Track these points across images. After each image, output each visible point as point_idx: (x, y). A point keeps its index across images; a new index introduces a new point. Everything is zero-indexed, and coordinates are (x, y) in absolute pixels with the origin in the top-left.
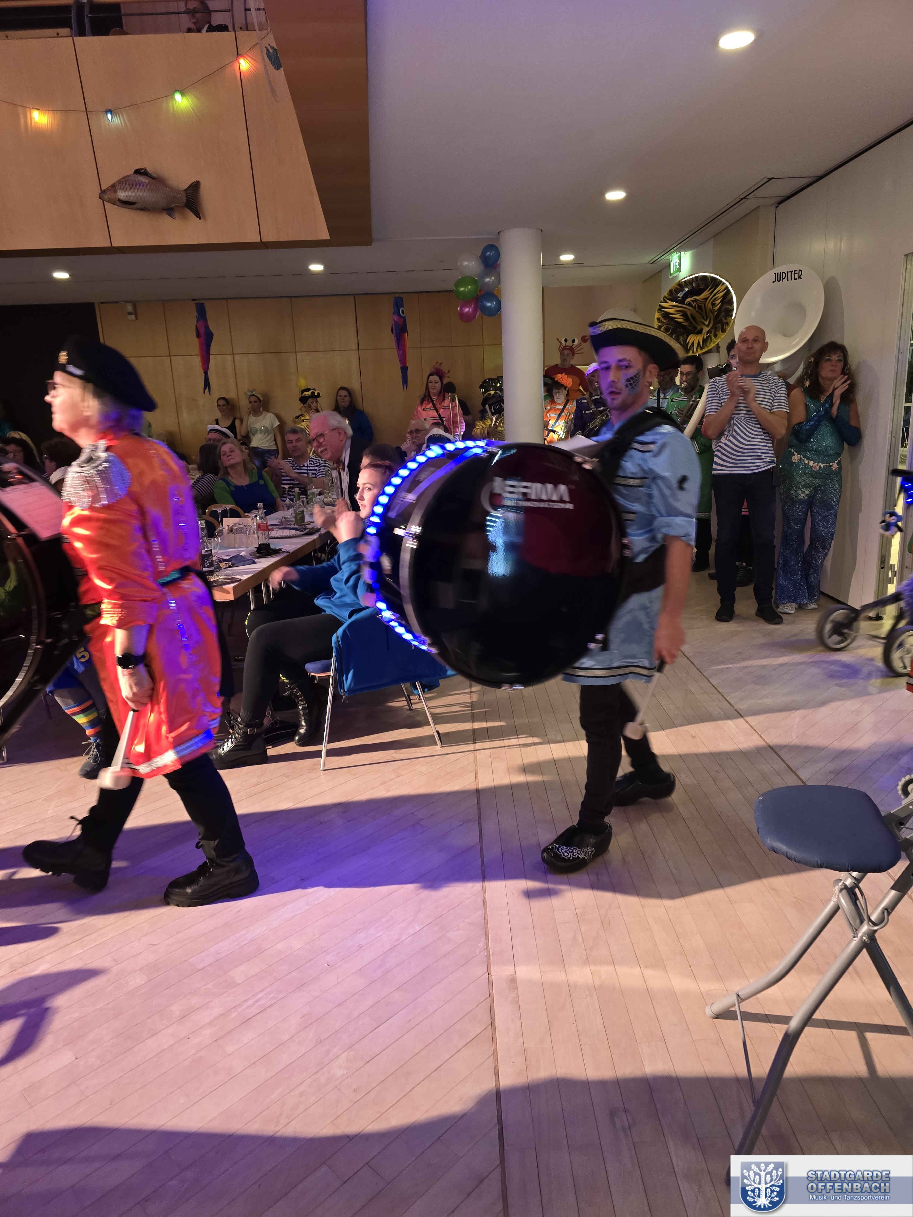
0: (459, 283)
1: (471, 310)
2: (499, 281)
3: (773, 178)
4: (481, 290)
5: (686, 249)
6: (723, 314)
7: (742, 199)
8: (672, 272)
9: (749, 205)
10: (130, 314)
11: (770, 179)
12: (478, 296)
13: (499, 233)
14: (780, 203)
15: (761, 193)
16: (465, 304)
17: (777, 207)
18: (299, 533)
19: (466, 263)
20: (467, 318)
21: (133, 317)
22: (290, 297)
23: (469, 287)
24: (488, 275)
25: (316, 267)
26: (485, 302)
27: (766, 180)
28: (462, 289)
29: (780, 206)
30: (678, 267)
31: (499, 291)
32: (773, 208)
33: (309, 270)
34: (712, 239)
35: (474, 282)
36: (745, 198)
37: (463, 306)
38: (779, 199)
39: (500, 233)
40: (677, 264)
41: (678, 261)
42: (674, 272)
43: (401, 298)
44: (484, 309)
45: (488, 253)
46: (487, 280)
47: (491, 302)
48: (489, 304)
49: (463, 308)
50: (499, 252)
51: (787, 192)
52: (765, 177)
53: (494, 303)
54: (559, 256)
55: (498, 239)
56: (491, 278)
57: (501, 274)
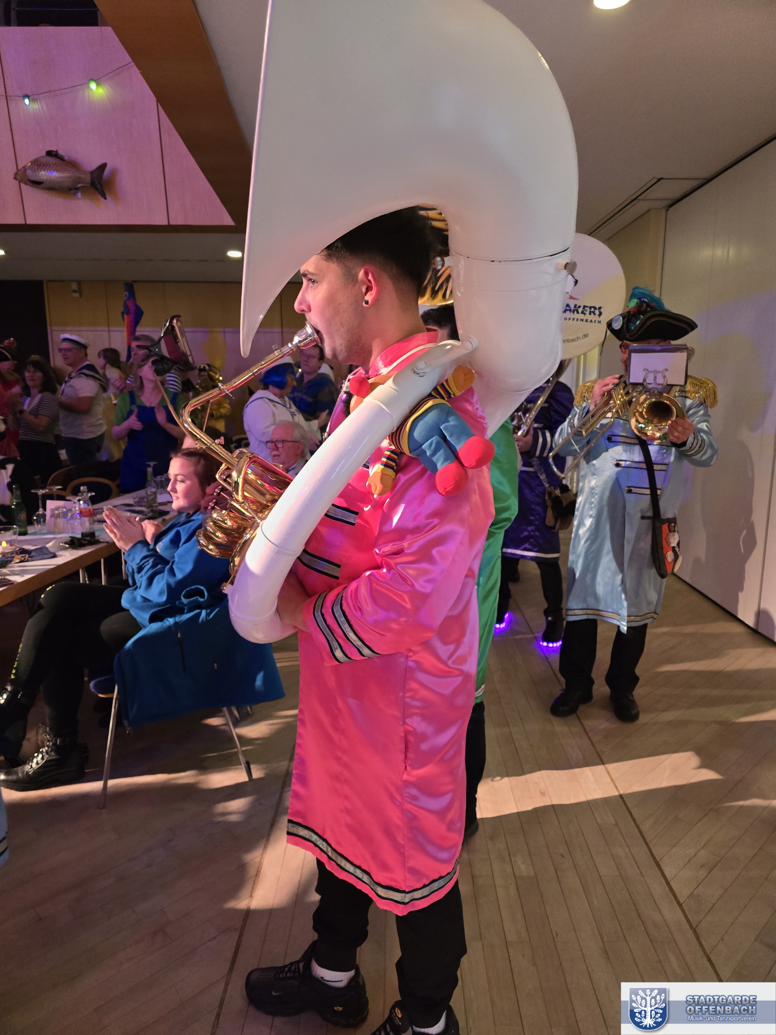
3: (662, 178)
7: (633, 201)
9: (640, 207)
10: (75, 291)
11: (660, 180)
14: (671, 206)
15: (651, 194)
17: (667, 210)
21: (77, 295)
25: (232, 254)
27: (656, 180)
29: (671, 208)
32: (664, 211)
33: (229, 256)
36: (635, 199)
38: (669, 202)
51: (678, 195)
52: (654, 177)
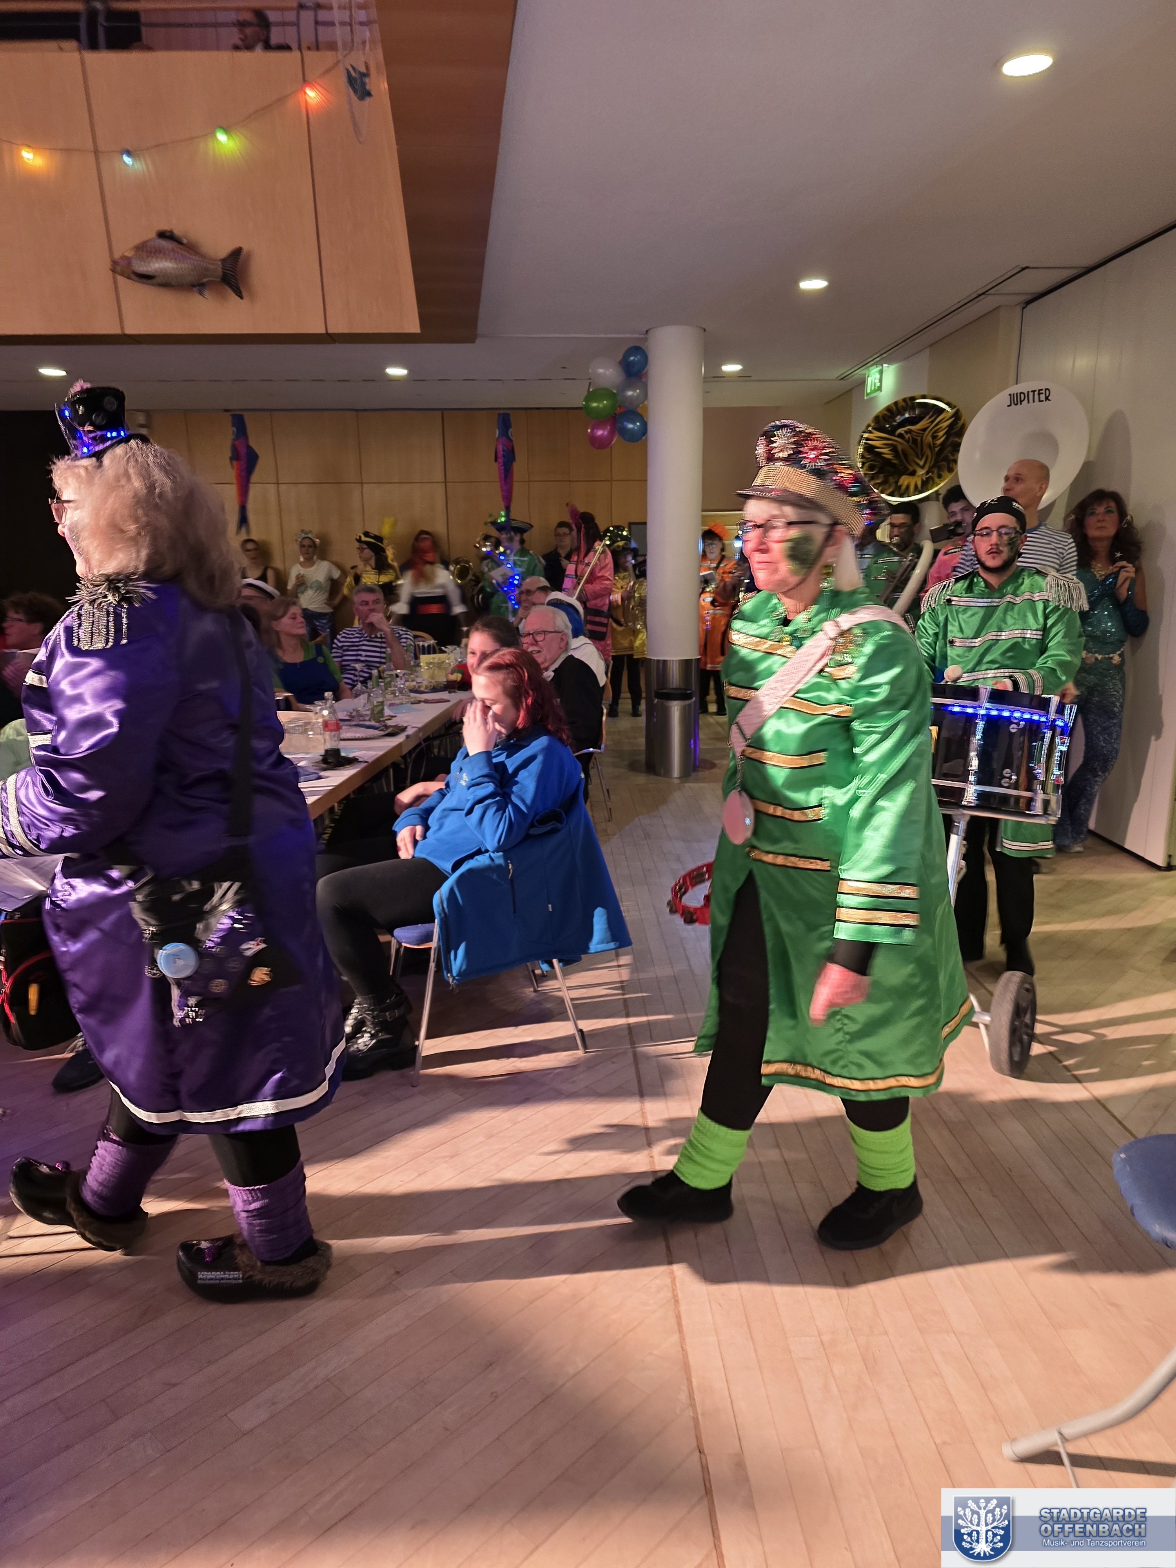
0: (591, 397)
1: (606, 433)
2: (645, 395)
4: (620, 406)
5: (890, 362)
6: (949, 448)
7: (980, 295)
8: (869, 391)
9: (986, 304)
11: (1025, 268)
12: (616, 414)
13: (647, 332)
14: (1030, 302)
15: (1006, 288)
16: (598, 425)
17: (1023, 308)
18: (377, 732)
19: (601, 371)
20: (600, 444)
22: (357, 410)
23: (605, 402)
24: (630, 386)
25: (396, 372)
26: (625, 423)
28: (595, 405)
29: (1029, 306)
30: (878, 384)
31: (646, 408)
32: (1018, 310)
33: (386, 375)
34: (928, 350)
35: (612, 396)
36: (984, 293)
37: (595, 427)
38: (1029, 297)
39: (651, 333)
40: (877, 381)
41: (877, 378)
42: (873, 392)
43: (508, 415)
44: (623, 432)
45: (632, 358)
46: (630, 393)
47: (634, 423)
48: (630, 426)
49: (596, 431)
50: (647, 357)
51: (1041, 287)
52: (1017, 267)
53: (638, 424)
54: (720, 366)
55: (646, 340)
56: (634, 390)
57: (649, 388)
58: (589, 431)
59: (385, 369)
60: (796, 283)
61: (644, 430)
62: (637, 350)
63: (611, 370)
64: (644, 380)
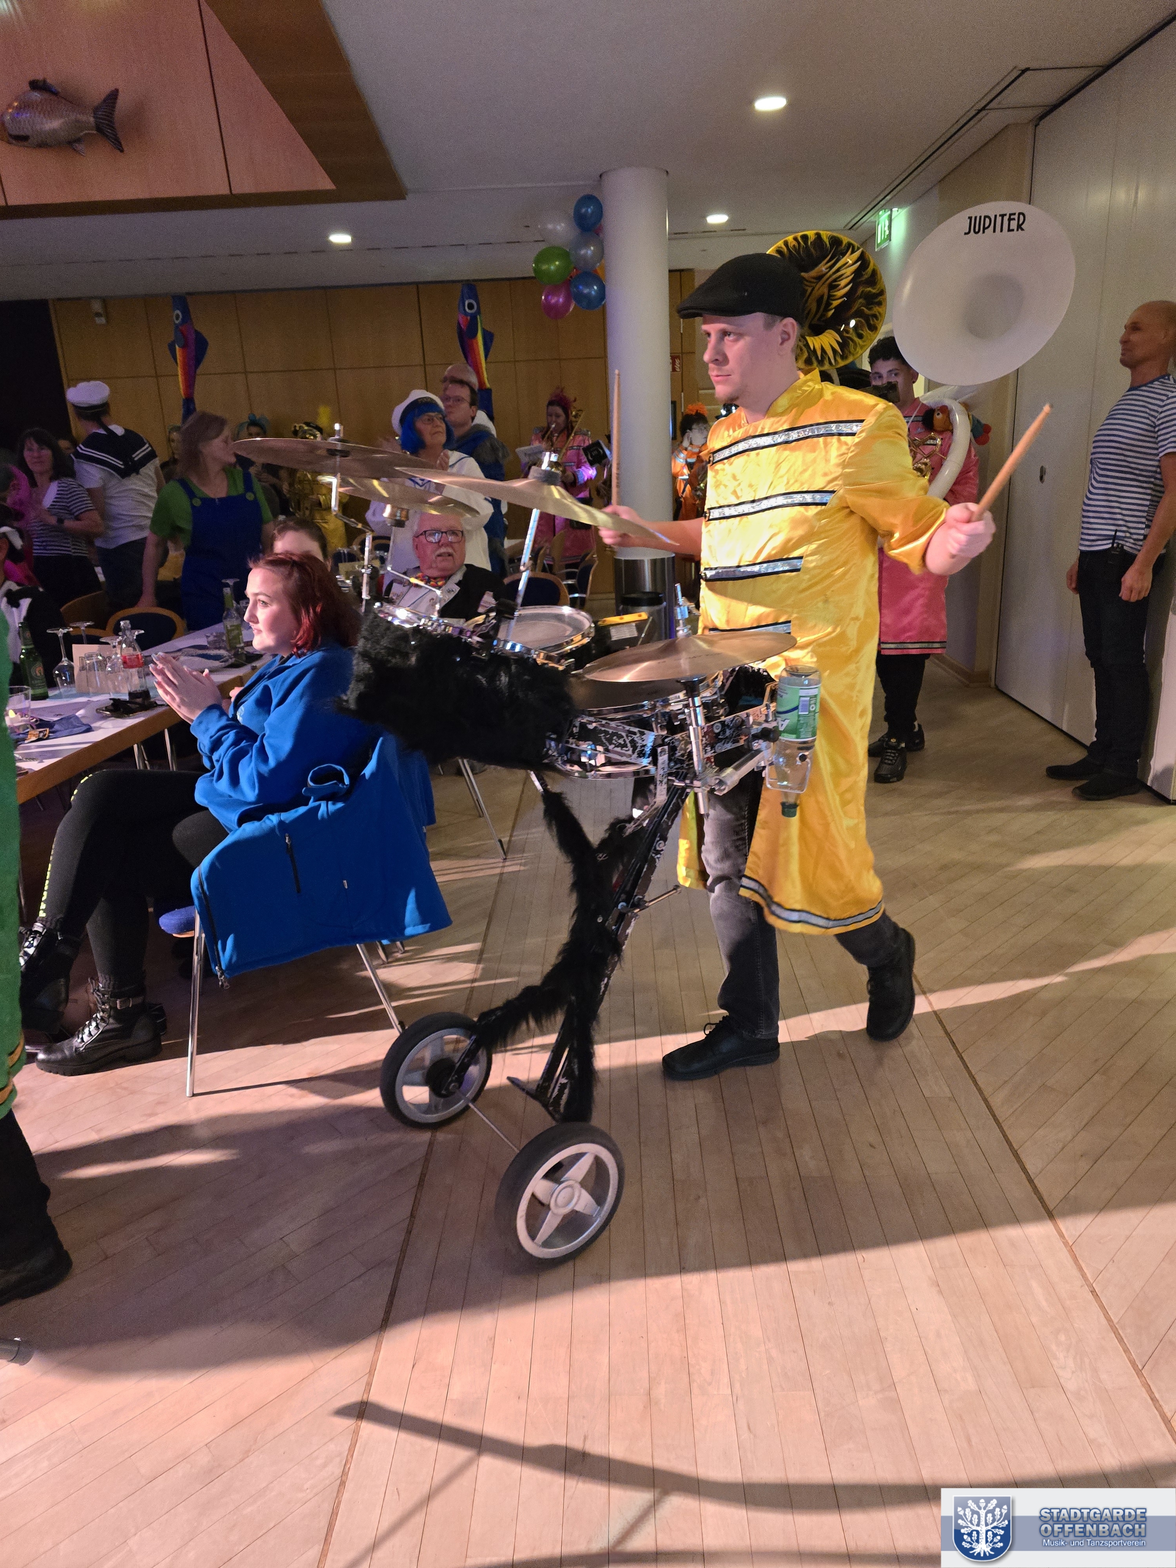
0: (543, 257)
1: (561, 300)
2: (601, 253)
3: (1028, 69)
4: (575, 268)
5: (900, 205)
7: (979, 111)
8: (879, 242)
9: (992, 121)
10: (98, 315)
11: (1023, 72)
12: (571, 277)
13: (601, 176)
14: (1042, 117)
15: (1011, 96)
16: (554, 290)
17: (1036, 126)
19: (550, 226)
20: (554, 312)
21: (102, 320)
23: (557, 263)
24: (586, 245)
25: (340, 239)
26: (581, 287)
27: (1018, 74)
28: (545, 267)
29: (1041, 123)
30: (887, 232)
31: (603, 268)
32: (1031, 128)
33: (331, 242)
34: (935, 188)
35: (564, 255)
36: (984, 108)
37: (550, 294)
38: (1038, 112)
39: (604, 177)
40: (886, 228)
41: (887, 224)
42: (883, 241)
44: (580, 298)
45: (584, 210)
46: (583, 252)
47: (591, 287)
48: (586, 291)
49: (550, 297)
50: (601, 207)
51: (1052, 98)
52: (1018, 66)
53: (595, 287)
54: (704, 217)
55: (600, 187)
56: (590, 248)
57: (605, 242)
58: (543, 297)
59: (327, 237)
60: (751, 102)
61: (602, 294)
62: (590, 199)
63: (563, 225)
64: (601, 235)
